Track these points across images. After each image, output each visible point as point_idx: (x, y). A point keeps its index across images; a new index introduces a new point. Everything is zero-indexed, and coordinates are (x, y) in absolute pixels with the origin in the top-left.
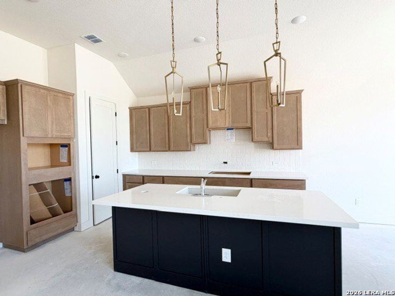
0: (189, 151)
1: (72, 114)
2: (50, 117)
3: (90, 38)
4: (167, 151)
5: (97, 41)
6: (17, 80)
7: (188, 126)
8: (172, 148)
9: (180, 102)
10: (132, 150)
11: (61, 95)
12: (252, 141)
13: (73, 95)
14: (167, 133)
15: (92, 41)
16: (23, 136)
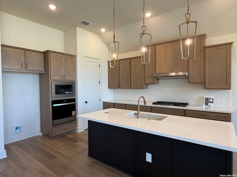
0: (143, 88)
1: (74, 67)
2: (63, 69)
3: (83, 23)
4: (129, 88)
5: (87, 24)
6: (48, 50)
7: (143, 72)
8: (132, 87)
9: (141, 56)
10: (109, 87)
11: (69, 57)
12: (188, 82)
13: (75, 56)
14: (129, 77)
15: (85, 24)
16: (51, 79)
